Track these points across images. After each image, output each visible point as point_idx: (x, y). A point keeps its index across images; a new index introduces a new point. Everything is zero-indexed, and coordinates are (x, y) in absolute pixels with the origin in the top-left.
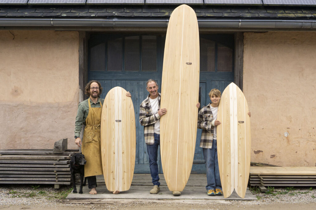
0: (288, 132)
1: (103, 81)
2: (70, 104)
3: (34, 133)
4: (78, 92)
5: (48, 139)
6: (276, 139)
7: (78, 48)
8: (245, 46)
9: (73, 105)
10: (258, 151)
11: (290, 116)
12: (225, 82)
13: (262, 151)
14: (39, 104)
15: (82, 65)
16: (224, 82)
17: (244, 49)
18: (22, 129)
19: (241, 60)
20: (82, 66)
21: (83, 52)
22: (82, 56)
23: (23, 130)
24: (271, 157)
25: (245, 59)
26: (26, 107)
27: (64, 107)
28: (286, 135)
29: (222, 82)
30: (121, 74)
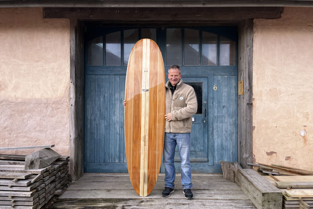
0: (305, 130)
1: (101, 76)
2: (61, 100)
3: (19, 133)
4: (69, 87)
5: (36, 140)
6: (292, 139)
7: (69, 37)
8: (254, 35)
9: (64, 101)
10: (271, 152)
11: (307, 112)
12: (228, 76)
13: (276, 153)
14: (25, 100)
15: (73, 56)
16: (226, 76)
17: (254, 38)
18: (5, 128)
19: (250, 51)
20: (74, 58)
21: (74, 42)
22: (73, 46)
23: (7, 129)
24: (286, 160)
25: (254, 49)
26: (11, 104)
27: (53, 103)
28: (303, 134)
29: (225, 76)
30: (119, 69)
